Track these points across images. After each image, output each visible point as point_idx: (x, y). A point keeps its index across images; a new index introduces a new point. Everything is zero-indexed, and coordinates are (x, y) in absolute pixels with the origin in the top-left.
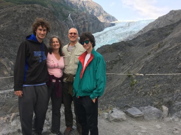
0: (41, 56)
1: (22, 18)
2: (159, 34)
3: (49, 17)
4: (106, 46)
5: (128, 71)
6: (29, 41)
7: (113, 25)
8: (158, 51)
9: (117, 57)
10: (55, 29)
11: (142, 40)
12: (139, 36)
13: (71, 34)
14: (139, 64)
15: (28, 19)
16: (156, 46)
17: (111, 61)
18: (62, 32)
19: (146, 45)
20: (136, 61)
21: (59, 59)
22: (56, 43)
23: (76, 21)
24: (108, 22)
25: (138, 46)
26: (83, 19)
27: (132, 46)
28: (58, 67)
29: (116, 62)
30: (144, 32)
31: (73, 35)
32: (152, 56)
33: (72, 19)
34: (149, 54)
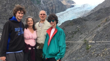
0: (20, 31)
1: (9, 4)
2: (106, 12)
3: (28, 2)
4: (68, 21)
5: (85, 38)
6: (11, 21)
7: (73, 6)
8: (106, 24)
9: (76, 29)
10: (32, 10)
11: (93, 16)
12: (92, 14)
13: (42, 14)
14: (92, 34)
15: (13, 4)
16: (104, 20)
17: (72, 32)
18: (37, 13)
19: (97, 20)
20: (90, 31)
21: (32, 32)
22: (30, 22)
23: (46, 5)
24: (69, 4)
25: (91, 21)
26: (51, 3)
27: (87, 20)
28: (32, 39)
29: (75, 32)
30: (95, 11)
31: (43, 15)
32: (101, 27)
33: (44, 3)
34: (99, 26)
